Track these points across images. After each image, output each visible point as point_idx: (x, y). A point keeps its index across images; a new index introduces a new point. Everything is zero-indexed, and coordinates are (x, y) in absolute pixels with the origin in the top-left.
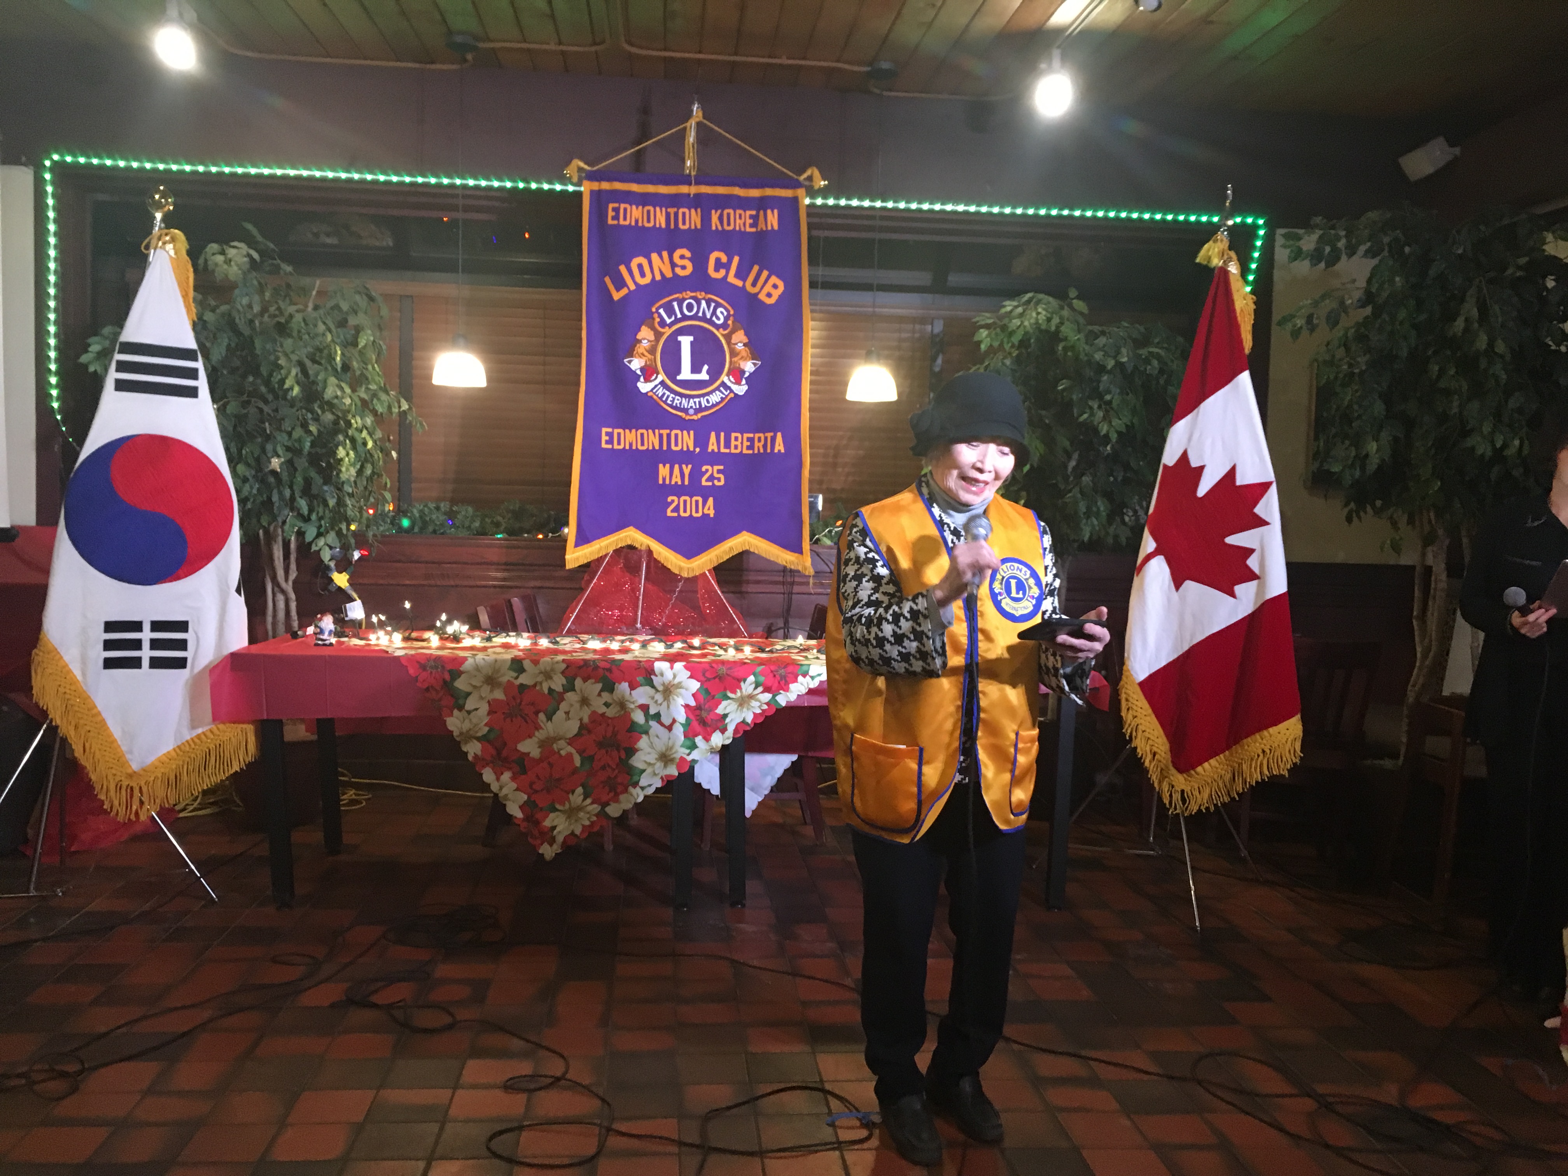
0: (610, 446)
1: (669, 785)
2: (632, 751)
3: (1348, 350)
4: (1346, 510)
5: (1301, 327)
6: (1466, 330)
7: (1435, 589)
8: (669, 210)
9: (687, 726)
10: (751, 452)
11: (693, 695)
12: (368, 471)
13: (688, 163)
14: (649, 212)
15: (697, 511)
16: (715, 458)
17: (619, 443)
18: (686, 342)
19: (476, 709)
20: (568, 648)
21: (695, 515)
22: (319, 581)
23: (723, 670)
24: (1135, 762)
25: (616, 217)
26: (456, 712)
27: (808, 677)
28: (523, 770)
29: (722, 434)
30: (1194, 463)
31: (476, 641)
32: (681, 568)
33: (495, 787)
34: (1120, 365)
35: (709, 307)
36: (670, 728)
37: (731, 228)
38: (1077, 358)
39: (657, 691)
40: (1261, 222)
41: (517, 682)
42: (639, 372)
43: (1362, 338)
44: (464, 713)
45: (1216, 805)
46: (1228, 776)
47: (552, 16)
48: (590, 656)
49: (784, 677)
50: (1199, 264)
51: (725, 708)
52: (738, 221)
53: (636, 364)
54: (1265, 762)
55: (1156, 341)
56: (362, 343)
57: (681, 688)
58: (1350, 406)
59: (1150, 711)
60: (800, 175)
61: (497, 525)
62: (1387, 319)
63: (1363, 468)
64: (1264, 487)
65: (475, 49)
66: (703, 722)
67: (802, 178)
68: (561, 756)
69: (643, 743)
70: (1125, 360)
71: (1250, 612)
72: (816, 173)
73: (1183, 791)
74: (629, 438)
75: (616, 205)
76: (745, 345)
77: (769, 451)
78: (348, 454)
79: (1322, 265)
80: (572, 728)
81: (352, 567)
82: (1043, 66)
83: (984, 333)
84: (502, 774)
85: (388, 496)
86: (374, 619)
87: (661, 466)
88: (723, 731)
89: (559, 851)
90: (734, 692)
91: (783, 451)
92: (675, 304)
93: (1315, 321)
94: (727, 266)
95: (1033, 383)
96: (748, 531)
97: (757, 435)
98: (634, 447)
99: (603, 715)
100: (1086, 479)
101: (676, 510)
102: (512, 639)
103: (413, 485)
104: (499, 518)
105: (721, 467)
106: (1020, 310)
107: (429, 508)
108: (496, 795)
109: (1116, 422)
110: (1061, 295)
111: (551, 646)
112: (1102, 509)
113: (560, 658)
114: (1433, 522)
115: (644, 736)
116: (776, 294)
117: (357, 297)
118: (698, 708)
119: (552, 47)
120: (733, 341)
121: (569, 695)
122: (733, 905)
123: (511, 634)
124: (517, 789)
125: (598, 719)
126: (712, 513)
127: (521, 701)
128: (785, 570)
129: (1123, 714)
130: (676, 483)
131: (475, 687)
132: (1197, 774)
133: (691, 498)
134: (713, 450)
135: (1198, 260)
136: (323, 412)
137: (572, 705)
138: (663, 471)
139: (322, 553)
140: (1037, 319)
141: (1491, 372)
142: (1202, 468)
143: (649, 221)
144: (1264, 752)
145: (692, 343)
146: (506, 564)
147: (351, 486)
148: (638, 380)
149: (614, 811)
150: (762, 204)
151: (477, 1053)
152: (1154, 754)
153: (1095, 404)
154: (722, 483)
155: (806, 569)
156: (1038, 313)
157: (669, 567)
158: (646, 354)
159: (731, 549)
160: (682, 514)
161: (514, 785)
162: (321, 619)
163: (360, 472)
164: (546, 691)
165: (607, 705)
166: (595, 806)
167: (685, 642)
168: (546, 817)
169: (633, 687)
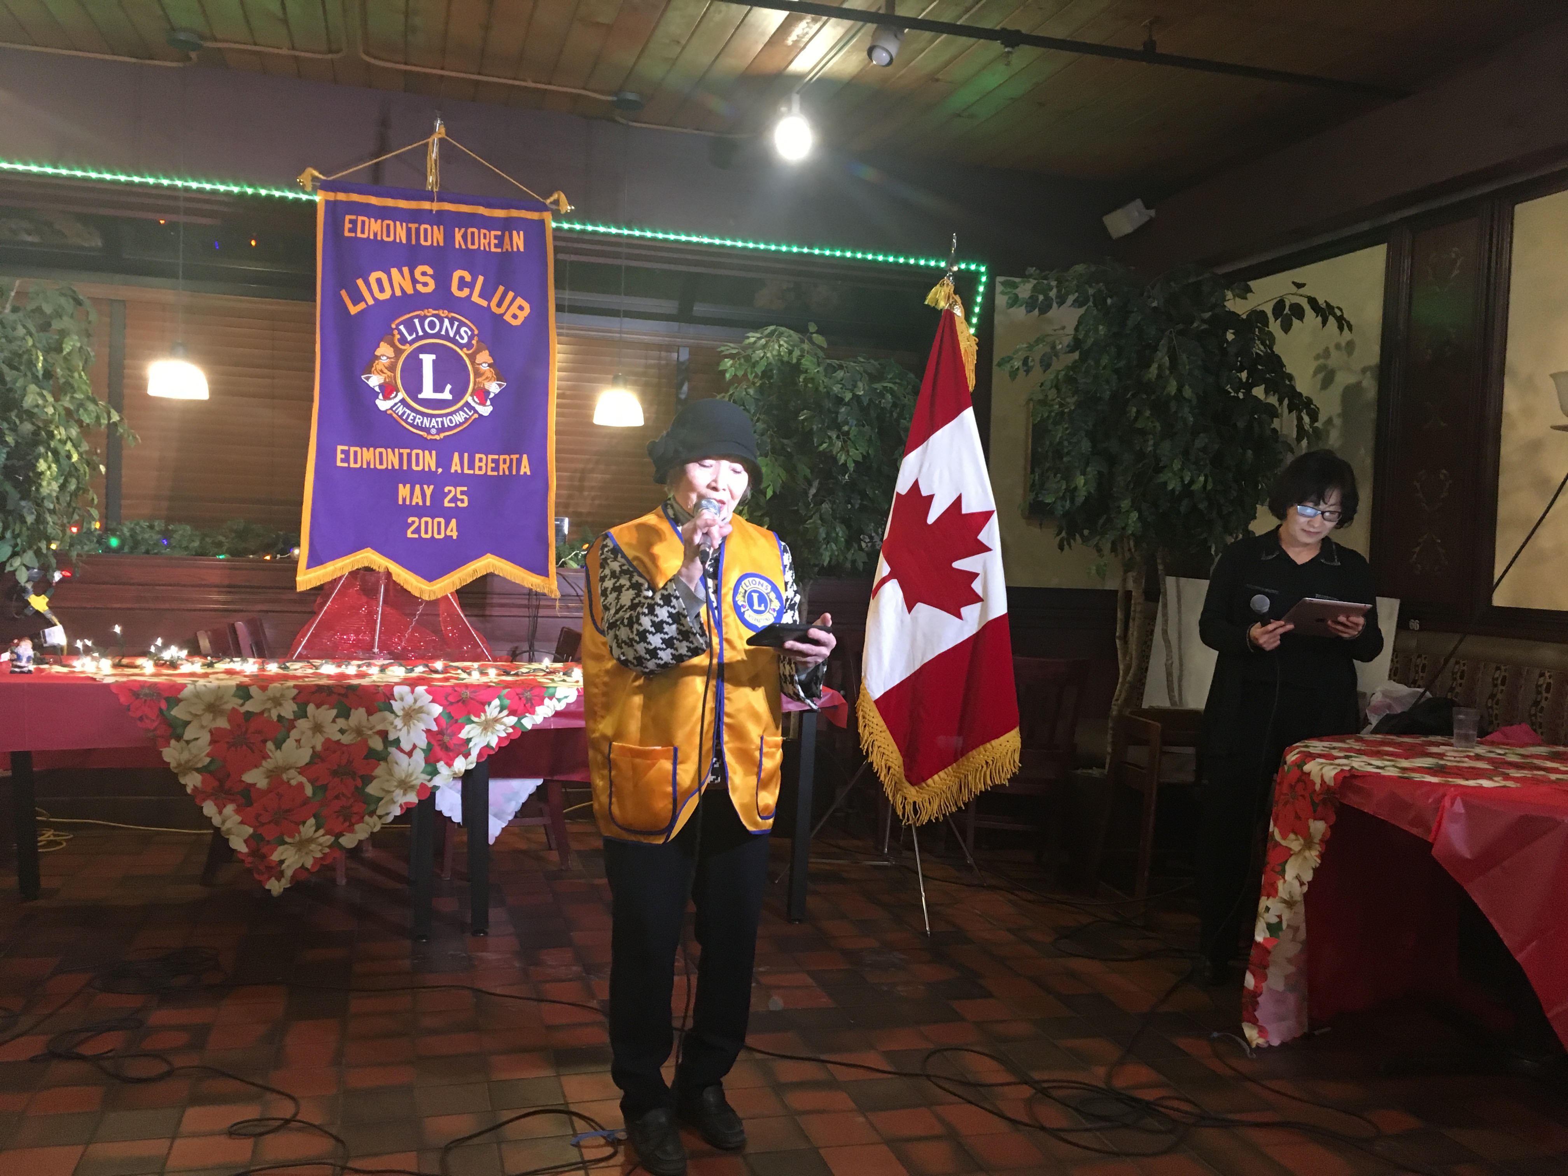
0: (346, 465)
1: (408, 812)
2: (368, 779)
3: (1058, 390)
4: (1058, 538)
5: (1018, 369)
6: (1159, 376)
7: (1135, 611)
8: (410, 225)
9: (429, 751)
10: (496, 473)
11: (435, 720)
12: (73, 486)
13: (431, 179)
14: (388, 226)
15: (439, 533)
16: (458, 479)
17: (356, 462)
18: (428, 360)
19: (197, 739)
20: (299, 673)
21: (436, 536)
22: (14, 603)
23: (466, 694)
24: (872, 775)
25: (353, 230)
26: (173, 742)
27: (554, 699)
28: (249, 803)
29: (466, 455)
30: (925, 493)
31: (197, 666)
32: (422, 591)
33: (216, 821)
34: (857, 398)
35: (452, 325)
36: (410, 754)
37: (476, 247)
38: (817, 389)
39: (397, 716)
40: (983, 269)
41: (243, 710)
42: (377, 389)
43: (1070, 380)
44: (183, 743)
45: (944, 815)
46: (955, 789)
47: (285, 21)
48: (324, 682)
49: (529, 700)
50: (928, 306)
51: (469, 732)
52: (482, 241)
53: (374, 381)
54: (988, 773)
55: (889, 377)
56: (67, 349)
57: (422, 712)
58: (1060, 443)
59: (885, 727)
60: (548, 197)
61: (219, 545)
62: (1092, 363)
63: (1072, 500)
64: (987, 515)
65: (196, 47)
66: (446, 748)
67: (548, 201)
68: (290, 786)
69: (381, 770)
70: (861, 393)
71: (974, 632)
72: (563, 198)
73: (915, 803)
74: (367, 457)
75: (354, 217)
76: (489, 365)
77: (514, 472)
78: (49, 468)
79: (1036, 312)
80: (304, 756)
81: (51, 591)
82: (783, 109)
83: (728, 362)
84: (225, 806)
85: (95, 513)
86: (79, 644)
87: (401, 486)
88: (467, 755)
89: (289, 886)
90: (479, 716)
91: (529, 473)
92: (416, 321)
93: (1030, 364)
94: (471, 286)
95: (775, 412)
96: (492, 553)
97: (502, 457)
98: (372, 466)
99: (338, 742)
100: (826, 506)
101: (417, 531)
102: (237, 665)
103: (123, 502)
104: (221, 538)
105: (465, 489)
106: (763, 341)
107: (141, 527)
108: (217, 830)
109: (852, 452)
110: (801, 329)
111: (281, 671)
112: (840, 535)
113: (291, 683)
114: (1133, 550)
115: (381, 763)
116: (522, 315)
117: (62, 301)
118: (440, 732)
119: (284, 52)
120: (477, 362)
121: (302, 724)
122: (475, 933)
123: (235, 659)
124: (242, 823)
125: (331, 746)
126: (455, 535)
127: (247, 729)
128: (531, 594)
129: (860, 730)
130: (417, 503)
131: (196, 715)
132: (928, 786)
133: (433, 519)
134: (456, 471)
135: (926, 303)
136: (21, 422)
137: (303, 733)
138: (404, 491)
139: (17, 573)
140: (779, 351)
141: (1180, 415)
142: (931, 497)
143: (388, 235)
144: (987, 763)
145: (434, 361)
146: (229, 586)
147: (53, 502)
148: (377, 398)
149: (348, 841)
150: (507, 225)
151: (197, 1100)
152: (889, 768)
153: (833, 434)
154: (466, 504)
155: (552, 592)
156: (780, 346)
157: (409, 589)
158: (386, 371)
159: (475, 571)
160: (423, 535)
161: (238, 818)
162: (18, 645)
163: (63, 487)
164: (275, 719)
165: (342, 731)
166: (328, 837)
167: (427, 666)
168: (274, 850)
169: (370, 713)
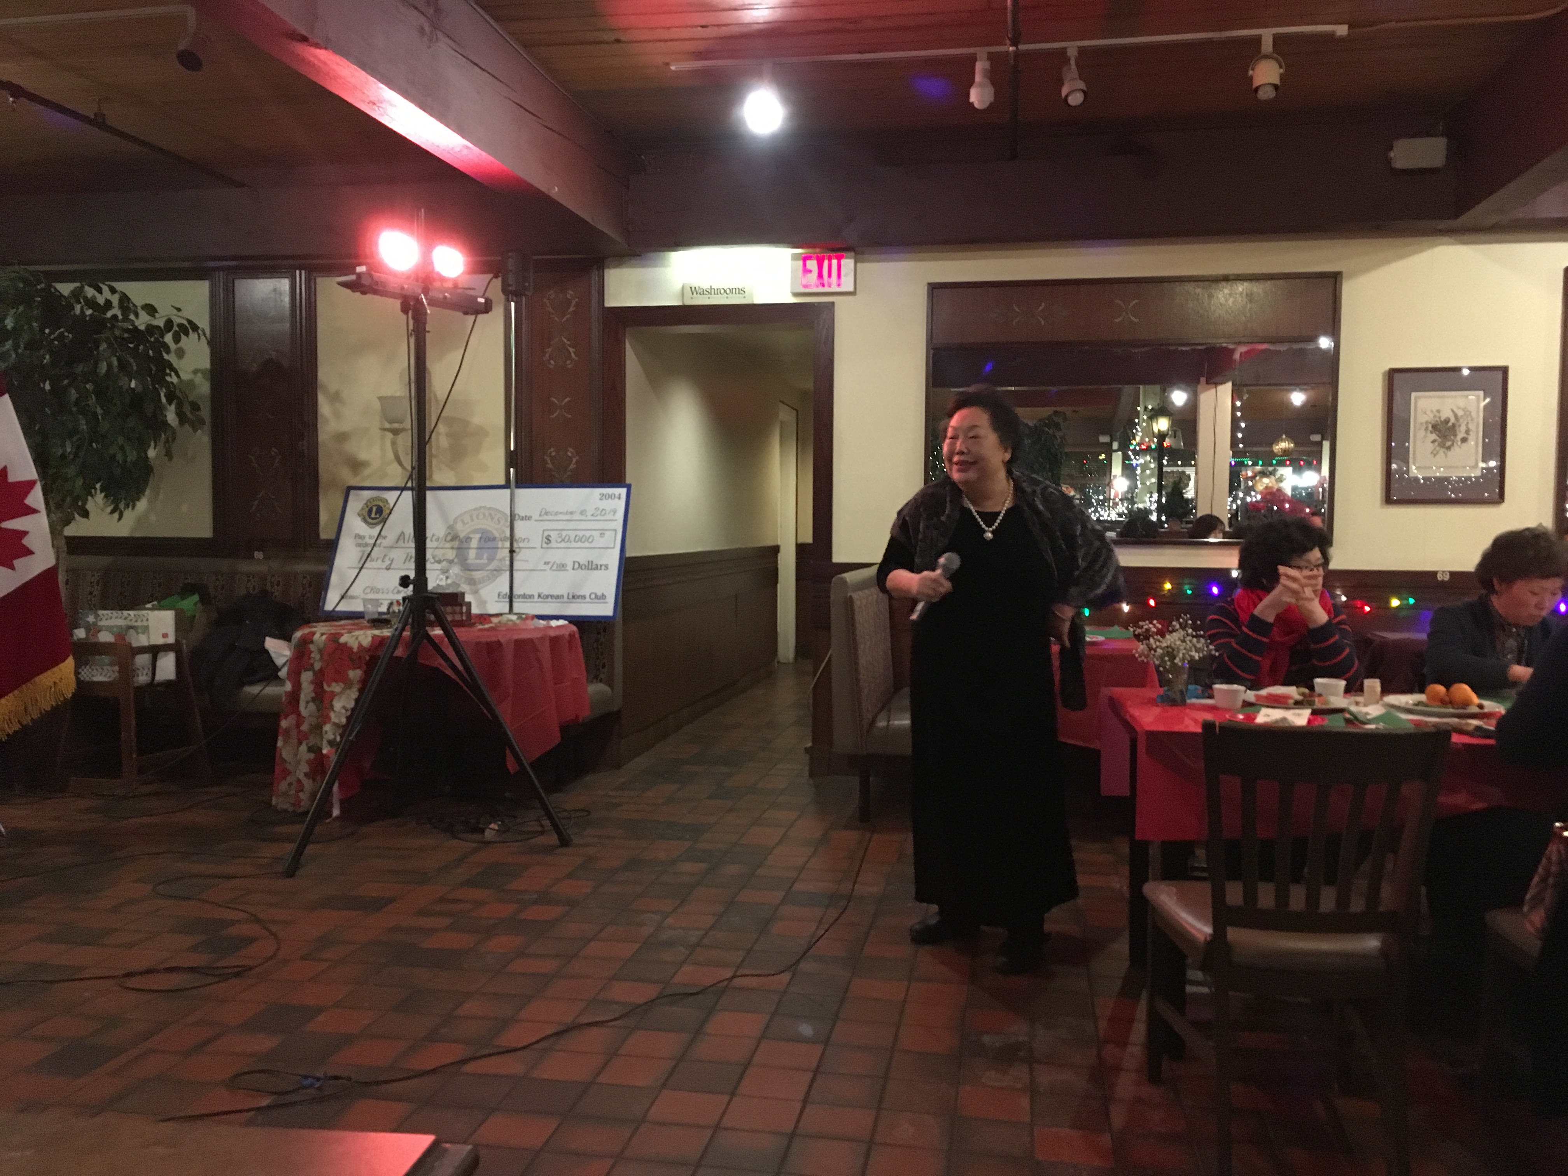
45: (6, 734)
64: (31, 484)
71: (26, 581)
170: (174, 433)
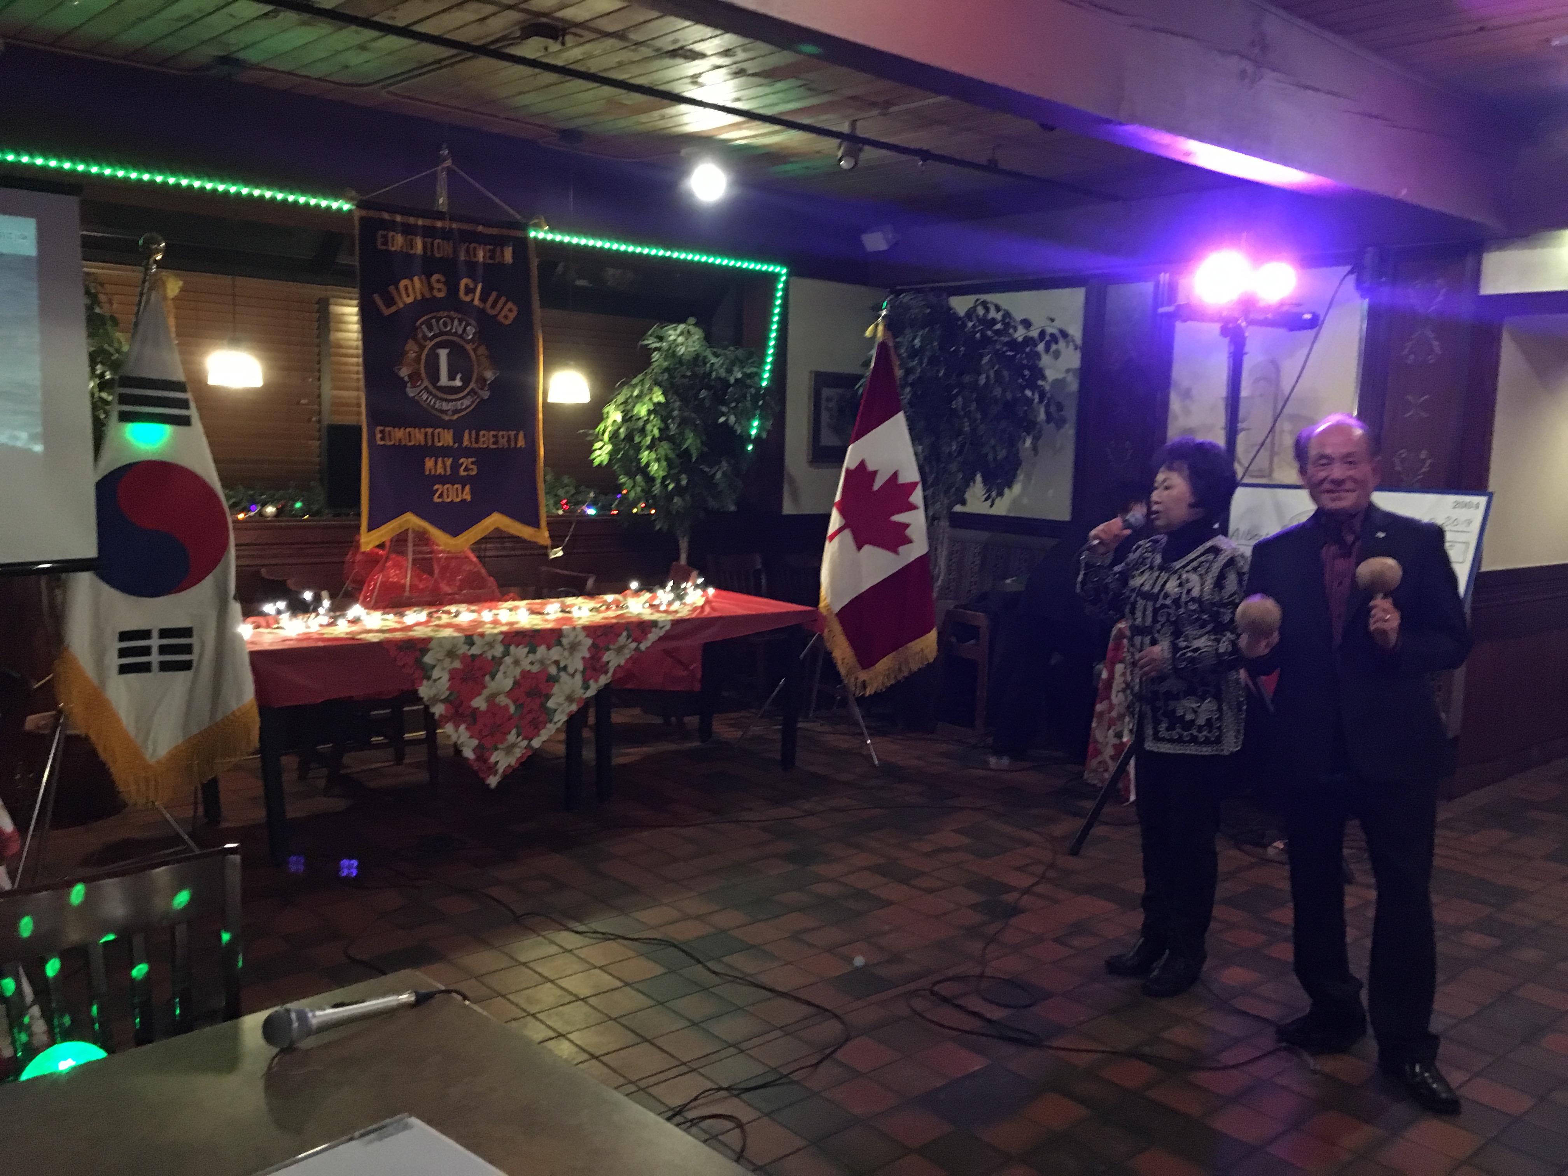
0: (385, 443)
2: (548, 697)
8: (426, 239)
9: (583, 672)
10: (495, 447)
13: (441, 201)
14: (410, 240)
15: (457, 497)
16: (468, 452)
17: (390, 440)
18: (443, 353)
19: (440, 678)
21: (455, 500)
25: (385, 243)
28: (475, 722)
29: (474, 432)
32: (446, 547)
33: (454, 738)
34: (737, 380)
35: (460, 325)
36: (573, 675)
37: (476, 259)
40: (782, 271)
41: (470, 653)
42: (406, 379)
44: (430, 682)
46: (896, 669)
57: (580, 645)
59: (843, 632)
60: (530, 220)
64: (914, 485)
67: (531, 223)
68: (501, 707)
69: (556, 690)
71: (905, 565)
72: (543, 220)
73: (864, 682)
74: (398, 435)
76: (488, 358)
80: (508, 684)
84: (459, 726)
87: (427, 459)
88: (606, 672)
89: (501, 780)
91: (523, 446)
92: (434, 320)
94: (473, 291)
96: (497, 512)
97: (501, 433)
98: (403, 443)
99: (529, 671)
101: (441, 496)
105: (473, 459)
108: (455, 744)
115: (556, 683)
116: (512, 316)
118: (592, 658)
120: (479, 354)
121: (508, 660)
124: (471, 737)
125: (525, 674)
126: (468, 498)
127: (473, 668)
130: (440, 473)
131: (439, 660)
132: (875, 668)
133: (453, 485)
134: (467, 445)
137: (508, 667)
138: (429, 463)
142: (875, 473)
143: (410, 248)
145: (449, 355)
148: (406, 387)
149: (536, 743)
150: (498, 241)
152: (845, 660)
153: (724, 409)
154: (474, 473)
155: (544, 540)
156: (693, 343)
157: (440, 544)
158: (412, 363)
159: (486, 527)
160: (446, 500)
161: (468, 734)
164: (490, 658)
166: (524, 742)
168: (492, 754)
169: (549, 648)
170: (1040, 431)
